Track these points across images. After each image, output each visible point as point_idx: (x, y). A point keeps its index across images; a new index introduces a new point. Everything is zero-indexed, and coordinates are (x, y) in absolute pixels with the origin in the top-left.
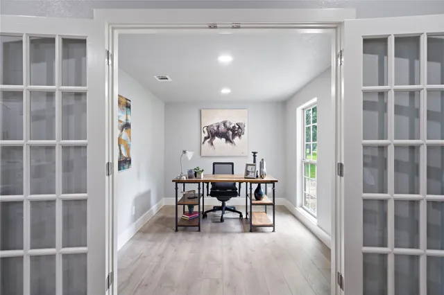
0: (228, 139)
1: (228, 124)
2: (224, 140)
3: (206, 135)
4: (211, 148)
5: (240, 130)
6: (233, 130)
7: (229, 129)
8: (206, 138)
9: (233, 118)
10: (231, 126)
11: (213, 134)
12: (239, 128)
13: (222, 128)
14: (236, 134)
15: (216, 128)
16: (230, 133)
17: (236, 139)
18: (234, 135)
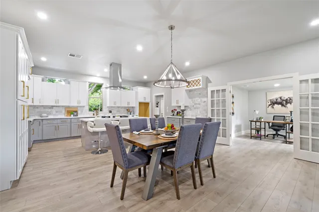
0: (283, 105)
1: (283, 98)
2: (280, 106)
3: (270, 103)
4: (273, 109)
5: (291, 101)
6: (286, 101)
7: (283, 100)
8: (269, 105)
9: (286, 95)
10: (285, 99)
11: (274, 103)
12: (290, 99)
13: (279, 100)
14: (288, 103)
15: (275, 100)
16: (284, 102)
17: (289, 105)
18: (287, 103)
